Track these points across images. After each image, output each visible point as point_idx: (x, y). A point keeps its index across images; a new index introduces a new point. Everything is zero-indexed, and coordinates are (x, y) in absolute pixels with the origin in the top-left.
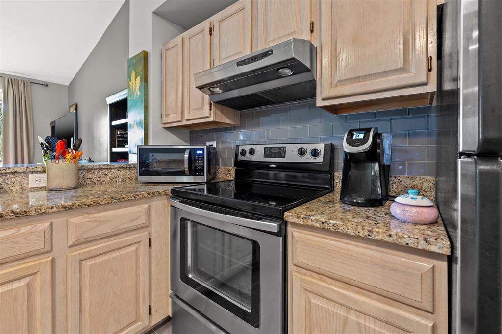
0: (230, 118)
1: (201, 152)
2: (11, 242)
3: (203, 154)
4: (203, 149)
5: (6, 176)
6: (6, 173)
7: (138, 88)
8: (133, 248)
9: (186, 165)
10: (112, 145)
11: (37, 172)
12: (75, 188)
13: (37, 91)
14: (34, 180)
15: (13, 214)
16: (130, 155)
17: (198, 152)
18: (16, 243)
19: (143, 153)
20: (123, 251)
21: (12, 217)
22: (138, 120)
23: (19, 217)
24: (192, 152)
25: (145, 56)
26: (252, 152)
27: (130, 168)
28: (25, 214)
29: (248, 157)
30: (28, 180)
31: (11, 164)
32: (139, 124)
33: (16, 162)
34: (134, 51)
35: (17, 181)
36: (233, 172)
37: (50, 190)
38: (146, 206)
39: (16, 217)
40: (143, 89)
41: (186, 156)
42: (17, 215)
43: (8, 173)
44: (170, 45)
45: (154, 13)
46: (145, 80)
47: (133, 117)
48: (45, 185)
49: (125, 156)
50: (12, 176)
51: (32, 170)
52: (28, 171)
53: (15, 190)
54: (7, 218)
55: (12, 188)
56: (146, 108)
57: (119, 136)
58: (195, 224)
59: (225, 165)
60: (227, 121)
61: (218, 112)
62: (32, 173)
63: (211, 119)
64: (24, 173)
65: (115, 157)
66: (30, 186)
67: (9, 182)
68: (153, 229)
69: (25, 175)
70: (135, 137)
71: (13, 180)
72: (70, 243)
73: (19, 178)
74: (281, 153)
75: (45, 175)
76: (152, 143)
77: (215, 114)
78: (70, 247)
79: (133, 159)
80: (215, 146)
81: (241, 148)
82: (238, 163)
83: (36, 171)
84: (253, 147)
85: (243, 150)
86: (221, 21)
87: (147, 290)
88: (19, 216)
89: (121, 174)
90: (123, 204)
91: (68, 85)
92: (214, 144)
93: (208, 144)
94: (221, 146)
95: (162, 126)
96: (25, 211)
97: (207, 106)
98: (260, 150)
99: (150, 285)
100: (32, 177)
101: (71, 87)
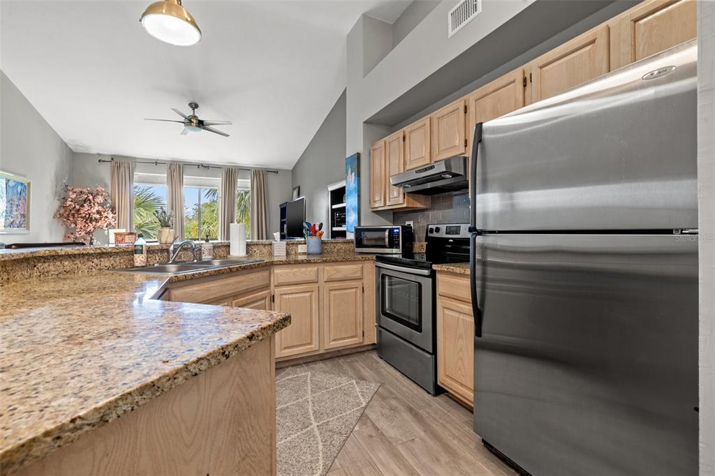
0: (421, 203)
1: (398, 230)
3: (399, 232)
4: (399, 229)
7: (353, 182)
8: (354, 290)
9: (387, 240)
10: (333, 225)
11: (301, 244)
12: (321, 254)
13: (271, 177)
14: (301, 248)
16: (347, 233)
17: (395, 231)
19: (358, 232)
20: (349, 291)
22: (353, 206)
24: (391, 231)
25: (358, 155)
26: (438, 230)
27: (349, 242)
29: (435, 235)
30: (298, 248)
31: (256, 240)
32: (354, 209)
33: (258, 239)
34: (350, 153)
36: (425, 247)
37: (309, 254)
38: (361, 265)
40: (356, 182)
41: (387, 233)
44: (376, 147)
45: (365, 122)
46: (359, 175)
47: (350, 202)
48: (306, 251)
49: (343, 234)
50: (292, 245)
53: (293, 253)
55: (291, 251)
56: (359, 196)
57: (338, 217)
58: (390, 277)
59: (420, 241)
60: (419, 205)
61: (410, 199)
63: (405, 205)
64: (297, 244)
65: (335, 235)
66: (299, 252)
68: (366, 281)
70: (351, 218)
72: (325, 280)
74: (457, 231)
75: (305, 246)
76: (364, 224)
77: (408, 202)
78: (325, 282)
79: (351, 236)
80: (412, 225)
81: (430, 227)
82: (428, 239)
84: (439, 226)
85: (431, 229)
86: (411, 132)
87: (361, 319)
89: (343, 246)
90: (348, 263)
91: (291, 169)
92: (411, 223)
93: (407, 223)
94: (416, 225)
95: (371, 210)
97: (402, 196)
98: (443, 228)
99: (363, 318)
100: (300, 246)
101: (294, 171)
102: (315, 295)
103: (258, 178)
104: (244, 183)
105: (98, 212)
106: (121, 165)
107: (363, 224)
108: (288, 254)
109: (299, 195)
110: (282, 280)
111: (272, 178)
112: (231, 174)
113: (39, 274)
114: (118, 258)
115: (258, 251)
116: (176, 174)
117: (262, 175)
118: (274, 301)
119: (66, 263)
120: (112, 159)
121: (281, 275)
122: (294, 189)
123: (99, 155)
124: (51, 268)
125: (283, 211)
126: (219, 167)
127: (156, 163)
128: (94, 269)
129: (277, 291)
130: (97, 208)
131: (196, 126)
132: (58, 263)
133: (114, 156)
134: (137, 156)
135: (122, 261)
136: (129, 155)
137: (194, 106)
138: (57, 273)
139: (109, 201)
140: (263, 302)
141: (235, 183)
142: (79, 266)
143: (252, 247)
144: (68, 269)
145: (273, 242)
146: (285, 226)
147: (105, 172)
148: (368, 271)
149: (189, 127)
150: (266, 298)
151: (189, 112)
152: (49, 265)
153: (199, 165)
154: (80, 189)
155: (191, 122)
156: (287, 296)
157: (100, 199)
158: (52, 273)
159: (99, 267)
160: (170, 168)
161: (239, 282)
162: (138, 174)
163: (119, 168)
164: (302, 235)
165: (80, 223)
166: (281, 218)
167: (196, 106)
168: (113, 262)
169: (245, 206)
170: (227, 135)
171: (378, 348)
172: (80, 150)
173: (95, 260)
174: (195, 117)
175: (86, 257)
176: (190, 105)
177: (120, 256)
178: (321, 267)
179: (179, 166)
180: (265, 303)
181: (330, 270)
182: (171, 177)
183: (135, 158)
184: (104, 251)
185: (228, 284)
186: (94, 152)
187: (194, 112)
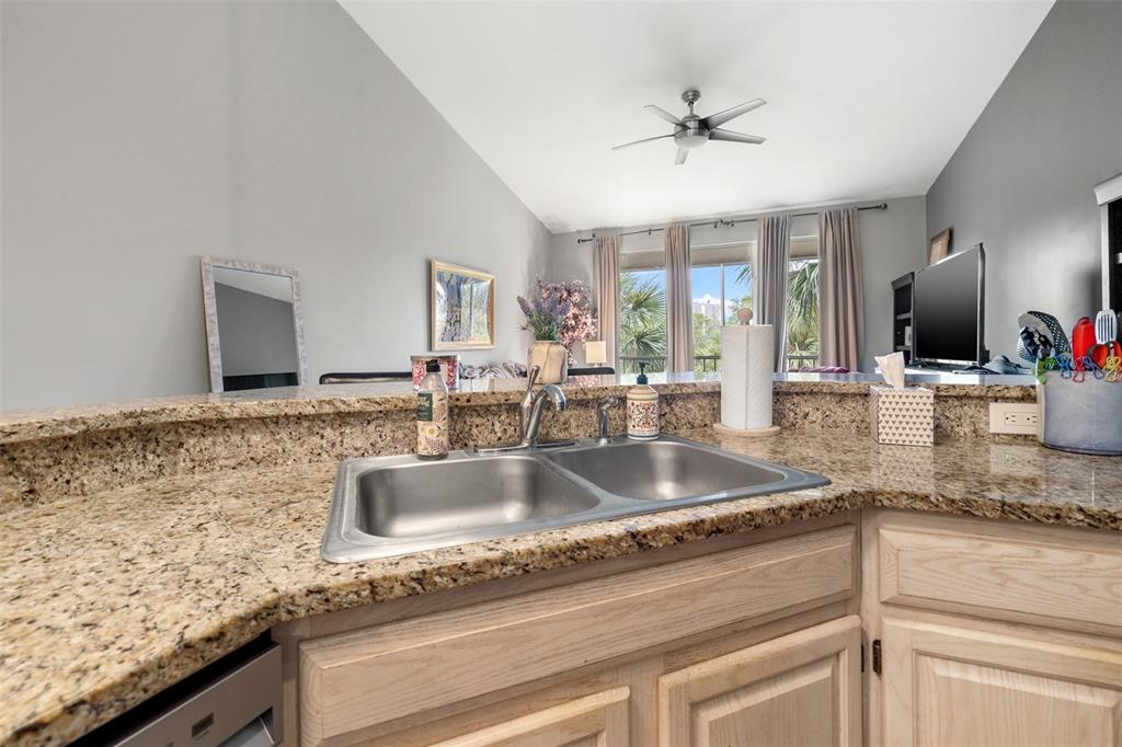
2: (1074, 584)
5: (947, 402)
6: (946, 397)
14: (1001, 418)
15: (1082, 517)
18: (1085, 591)
21: (1080, 524)
23: (1098, 527)
28: (1113, 525)
30: (987, 416)
35: (966, 414)
37: (1054, 447)
39: (1090, 525)
42: (1092, 522)
43: (950, 397)
48: (1033, 432)
50: (956, 403)
51: (998, 395)
52: (990, 394)
53: (962, 434)
54: (1069, 521)
55: (957, 429)
62: (996, 401)
64: (980, 398)
66: (992, 430)
67: (952, 417)
69: (982, 403)
71: (958, 410)
73: (969, 410)
75: (1034, 407)
83: (1007, 395)
88: (1096, 524)
91: (925, 194)
96: (1110, 516)
100: (996, 409)
101: (934, 197)
103: (836, 226)
105: (575, 317)
106: (603, 241)
109: (950, 249)
110: (921, 584)
111: (872, 223)
112: (775, 227)
113: (190, 465)
114: (389, 425)
115: (816, 416)
117: (845, 220)
118: (878, 668)
119: (255, 438)
120: (594, 236)
121: (918, 562)
123: (579, 232)
124: (218, 449)
125: (902, 295)
126: (752, 220)
127: (650, 231)
128: (325, 456)
129: (898, 633)
130: (573, 311)
131: (695, 134)
132: (235, 438)
133: (596, 230)
134: (625, 225)
135: (400, 434)
136: (613, 225)
137: (692, 96)
138: (232, 462)
139: (590, 299)
140: (824, 673)
141: (783, 242)
142: (289, 446)
143: (796, 399)
144: (261, 453)
145: (875, 389)
146: (909, 330)
147: (585, 256)
149: (686, 138)
150: (837, 655)
151: (682, 111)
152: (214, 443)
154: (554, 285)
155: (686, 129)
156: (955, 672)
157: (576, 297)
158: (221, 463)
159: (338, 450)
160: (669, 235)
161: (693, 594)
162: (625, 252)
163: (600, 247)
166: (897, 312)
167: (696, 95)
168: (374, 437)
169: (811, 292)
170: (759, 142)
172: (559, 230)
173: (328, 432)
174: (693, 117)
175: (306, 424)
176: (685, 96)
177: (394, 421)
179: (683, 229)
180: (834, 678)
183: (621, 228)
184: (343, 408)
185: (632, 606)
186: (573, 230)
187: (692, 110)
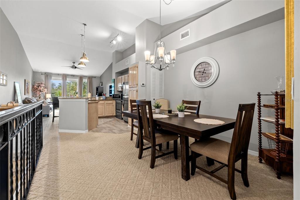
1: (120, 95)
7: (113, 85)
8: (111, 106)
9: (118, 97)
10: (110, 94)
12: (105, 99)
19: (113, 95)
25: (114, 79)
34: (113, 78)
41: (118, 95)
44: (118, 78)
45: (116, 73)
46: (114, 83)
47: (113, 89)
58: (117, 103)
68: (114, 104)
70: (113, 92)
72: (106, 104)
89: (111, 98)
90: (111, 101)
95: (116, 91)
99: (113, 111)
100: (101, 98)
101: (101, 77)
102: (104, 106)
104: (85, 80)
105: (43, 89)
106: (48, 75)
107: (115, 94)
108: (99, 99)
109: (102, 86)
111: (94, 80)
112: (81, 78)
116: (65, 78)
117: (90, 78)
122: (101, 82)
123: (41, 72)
125: (97, 89)
126: (77, 76)
127: (58, 75)
133: (46, 73)
136: (50, 72)
141: (82, 80)
145: (96, 97)
146: (98, 93)
147: (43, 77)
148: (114, 102)
153: (71, 75)
155: (73, 67)
162: (53, 78)
164: (102, 96)
165: (38, 92)
167: (75, 63)
171: (116, 116)
172: (36, 71)
174: (74, 66)
176: (73, 63)
178: (105, 101)
181: (107, 102)
182: (63, 79)
183: (52, 73)
186: (40, 71)
